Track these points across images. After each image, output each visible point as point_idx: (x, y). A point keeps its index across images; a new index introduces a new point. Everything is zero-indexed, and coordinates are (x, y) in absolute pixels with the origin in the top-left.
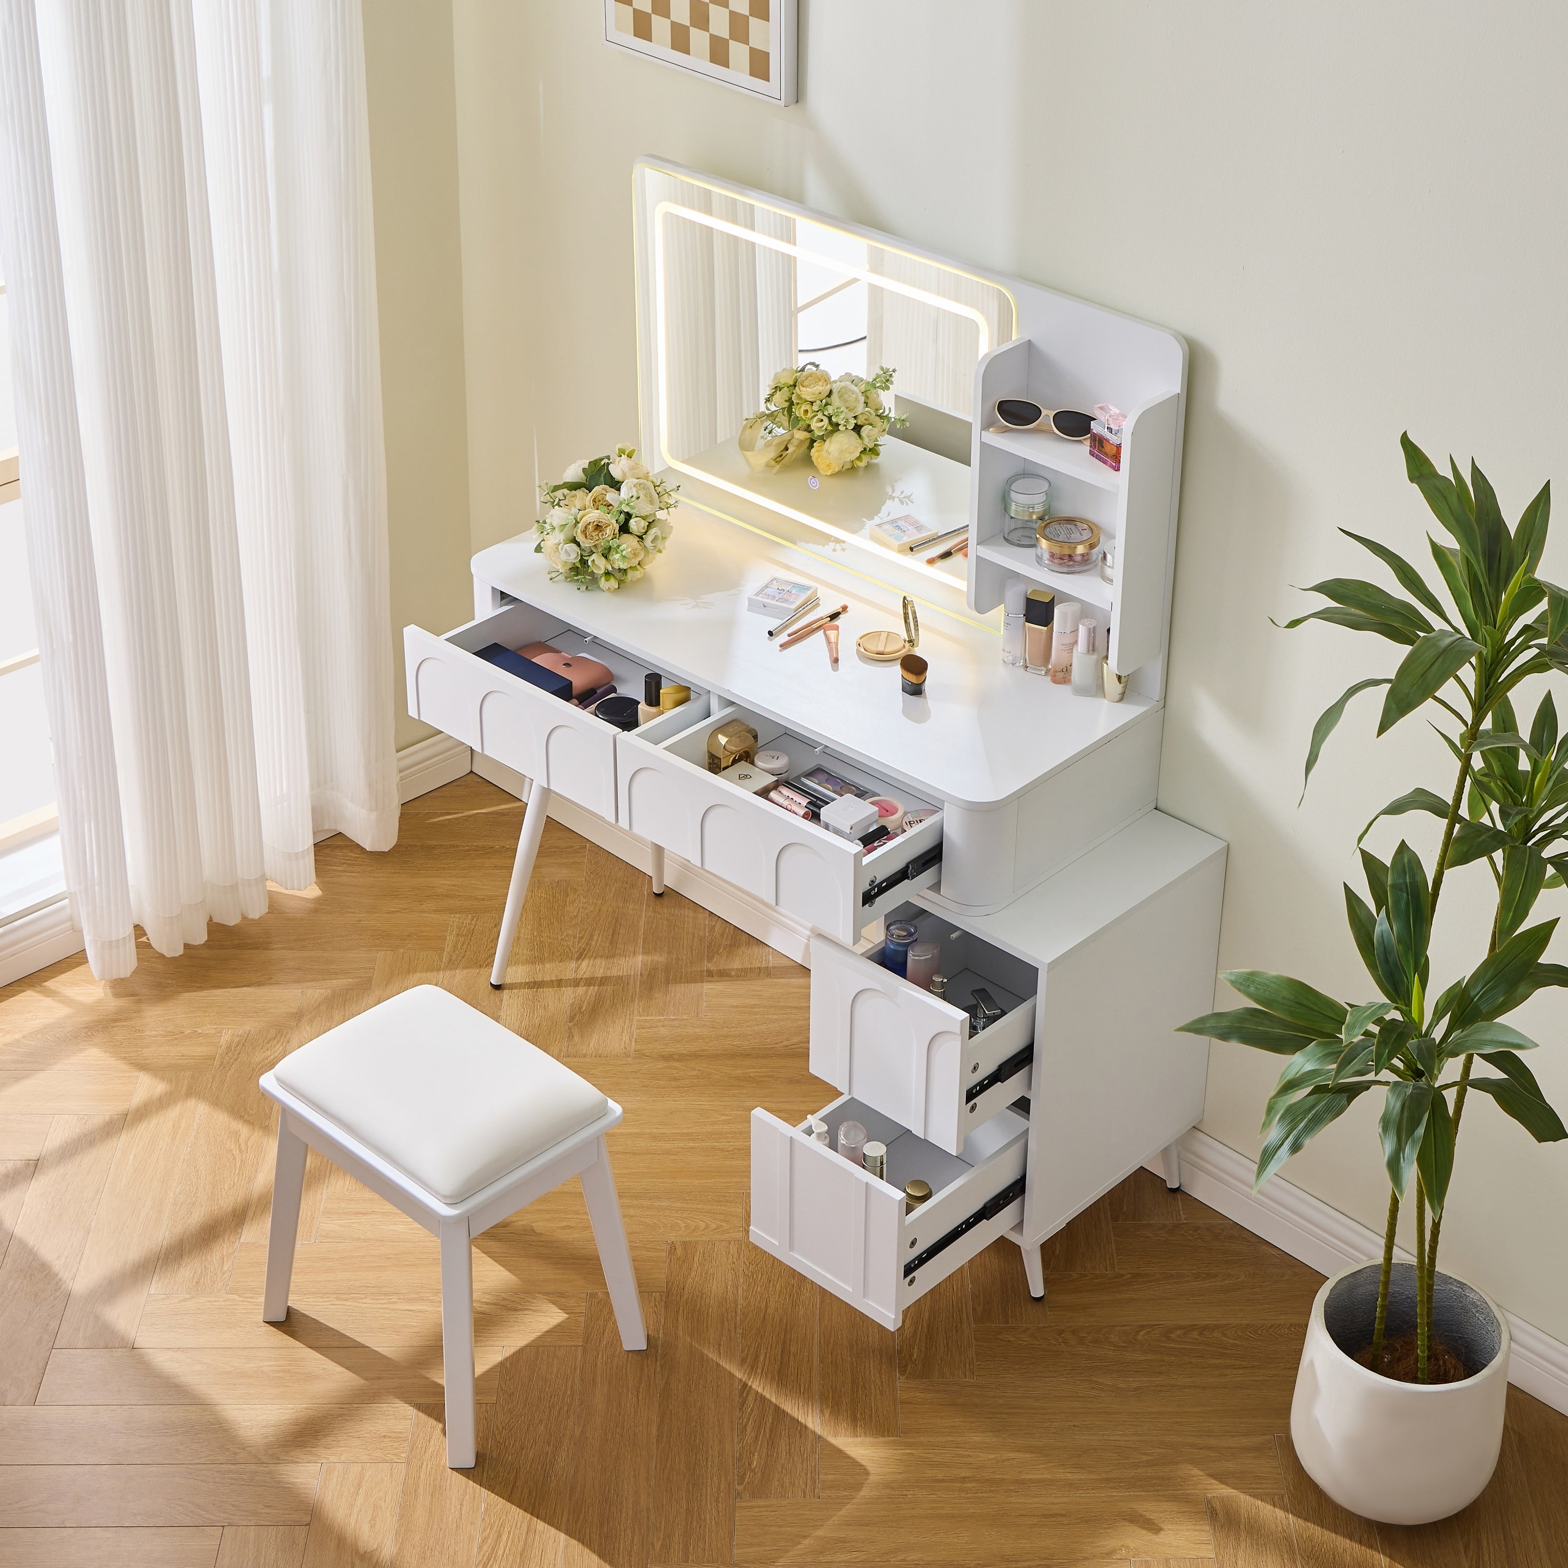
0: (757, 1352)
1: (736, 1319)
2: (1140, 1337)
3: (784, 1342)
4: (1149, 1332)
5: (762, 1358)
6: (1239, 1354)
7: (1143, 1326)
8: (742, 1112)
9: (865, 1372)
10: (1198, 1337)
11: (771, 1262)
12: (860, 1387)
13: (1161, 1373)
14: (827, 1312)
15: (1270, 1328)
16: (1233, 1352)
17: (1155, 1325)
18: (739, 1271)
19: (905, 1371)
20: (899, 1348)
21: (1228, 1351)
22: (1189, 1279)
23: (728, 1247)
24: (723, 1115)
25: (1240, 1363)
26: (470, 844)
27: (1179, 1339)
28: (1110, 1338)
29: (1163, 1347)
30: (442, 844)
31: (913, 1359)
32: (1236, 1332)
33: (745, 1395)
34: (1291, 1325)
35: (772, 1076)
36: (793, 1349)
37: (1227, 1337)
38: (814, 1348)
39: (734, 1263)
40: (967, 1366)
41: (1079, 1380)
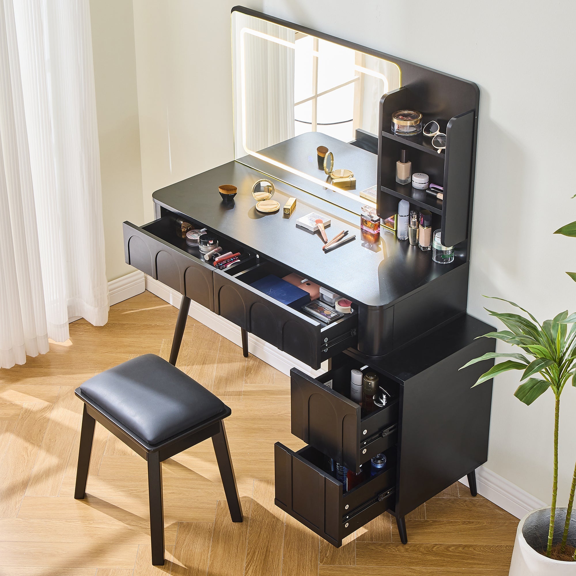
0: (255, 551)
1: (246, 536)
2: (434, 549)
3: (268, 546)
4: (439, 547)
5: (257, 554)
6: (481, 558)
7: (436, 544)
8: (256, 444)
9: (304, 561)
10: (462, 550)
11: (264, 511)
12: (301, 568)
13: (443, 566)
14: (289, 534)
15: (497, 547)
16: (478, 557)
17: (442, 544)
18: (249, 514)
19: (323, 561)
20: (321, 551)
21: (476, 557)
22: (459, 524)
23: (245, 504)
24: (247, 445)
25: (481, 562)
26: (141, 323)
27: (453, 551)
28: (420, 549)
29: (445, 554)
30: (128, 323)
31: (327, 556)
32: (480, 548)
33: (247, 569)
34: (507, 546)
35: (271, 428)
36: (271, 550)
37: (476, 551)
38: (281, 549)
39: (247, 511)
40: (352, 560)
41: (404, 568)
